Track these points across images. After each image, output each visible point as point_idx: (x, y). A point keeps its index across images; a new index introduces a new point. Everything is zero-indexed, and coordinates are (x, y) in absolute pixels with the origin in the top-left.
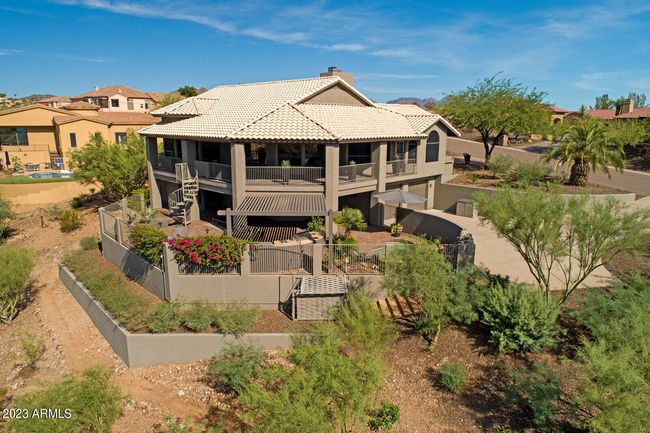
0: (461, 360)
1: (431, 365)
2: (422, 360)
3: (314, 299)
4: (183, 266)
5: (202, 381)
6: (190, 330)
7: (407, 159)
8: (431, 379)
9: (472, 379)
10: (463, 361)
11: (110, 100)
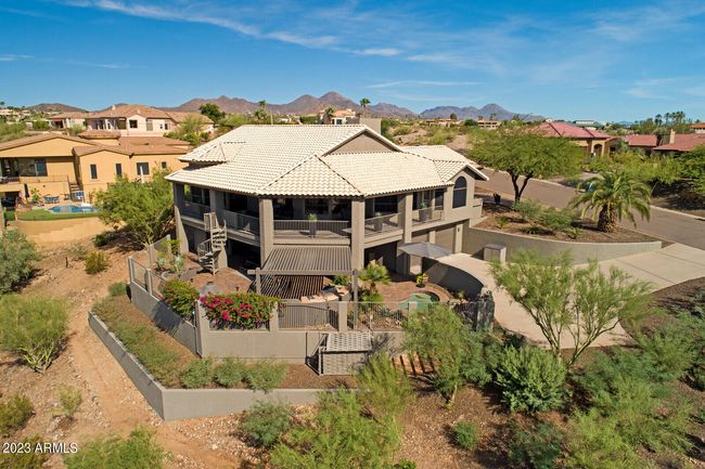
0: (476, 418)
1: (448, 422)
2: (440, 417)
3: (339, 355)
4: (214, 322)
5: (234, 435)
6: (221, 385)
7: (433, 207)
8: (447, 435)
9: (485, 437)
10: (477, 419)
11: (128, 121)
